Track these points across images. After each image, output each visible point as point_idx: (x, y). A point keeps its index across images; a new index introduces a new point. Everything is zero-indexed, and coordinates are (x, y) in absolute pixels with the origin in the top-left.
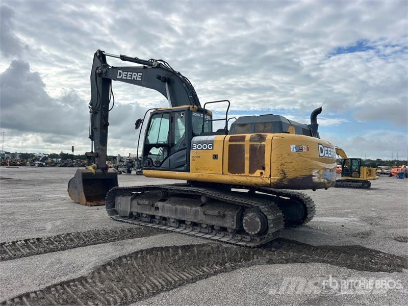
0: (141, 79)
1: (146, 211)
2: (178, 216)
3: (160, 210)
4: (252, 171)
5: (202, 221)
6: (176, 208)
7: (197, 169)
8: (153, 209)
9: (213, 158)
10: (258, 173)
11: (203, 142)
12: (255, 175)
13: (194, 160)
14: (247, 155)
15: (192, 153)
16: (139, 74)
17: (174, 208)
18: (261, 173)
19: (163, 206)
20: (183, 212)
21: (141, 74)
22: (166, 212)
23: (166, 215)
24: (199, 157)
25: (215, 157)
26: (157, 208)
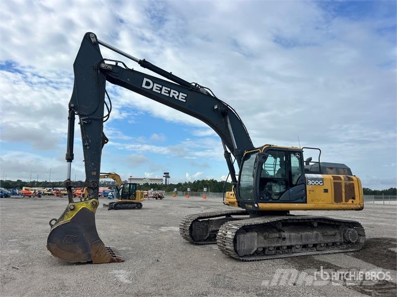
0: (185, 101)
1: (274, 244)
2: (304, 241)
3: (287, 240)
4: (347, 201)
5: (321, 241)
6: (301, 235)
7: (312, 201)
8: (281, 240)
9: (324, 192)
10: (350, 201)
11: (315, 179)
12: (348, 203)
13: (310, 193)
14: (343, 190)
15: (308, 187)
16: (181, 94)
17: (299, 235)
18: (352, 201)
19: (290, 235)
20: (307, 238)
21: (186, 95)
22: (293, 240)
23: (293, 243)
24: (313, 191)
25: (326, 191)
26: (284, 239)
